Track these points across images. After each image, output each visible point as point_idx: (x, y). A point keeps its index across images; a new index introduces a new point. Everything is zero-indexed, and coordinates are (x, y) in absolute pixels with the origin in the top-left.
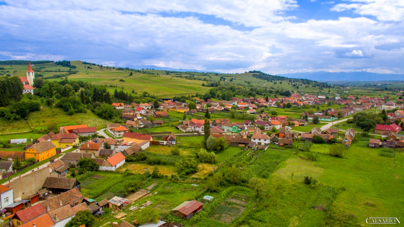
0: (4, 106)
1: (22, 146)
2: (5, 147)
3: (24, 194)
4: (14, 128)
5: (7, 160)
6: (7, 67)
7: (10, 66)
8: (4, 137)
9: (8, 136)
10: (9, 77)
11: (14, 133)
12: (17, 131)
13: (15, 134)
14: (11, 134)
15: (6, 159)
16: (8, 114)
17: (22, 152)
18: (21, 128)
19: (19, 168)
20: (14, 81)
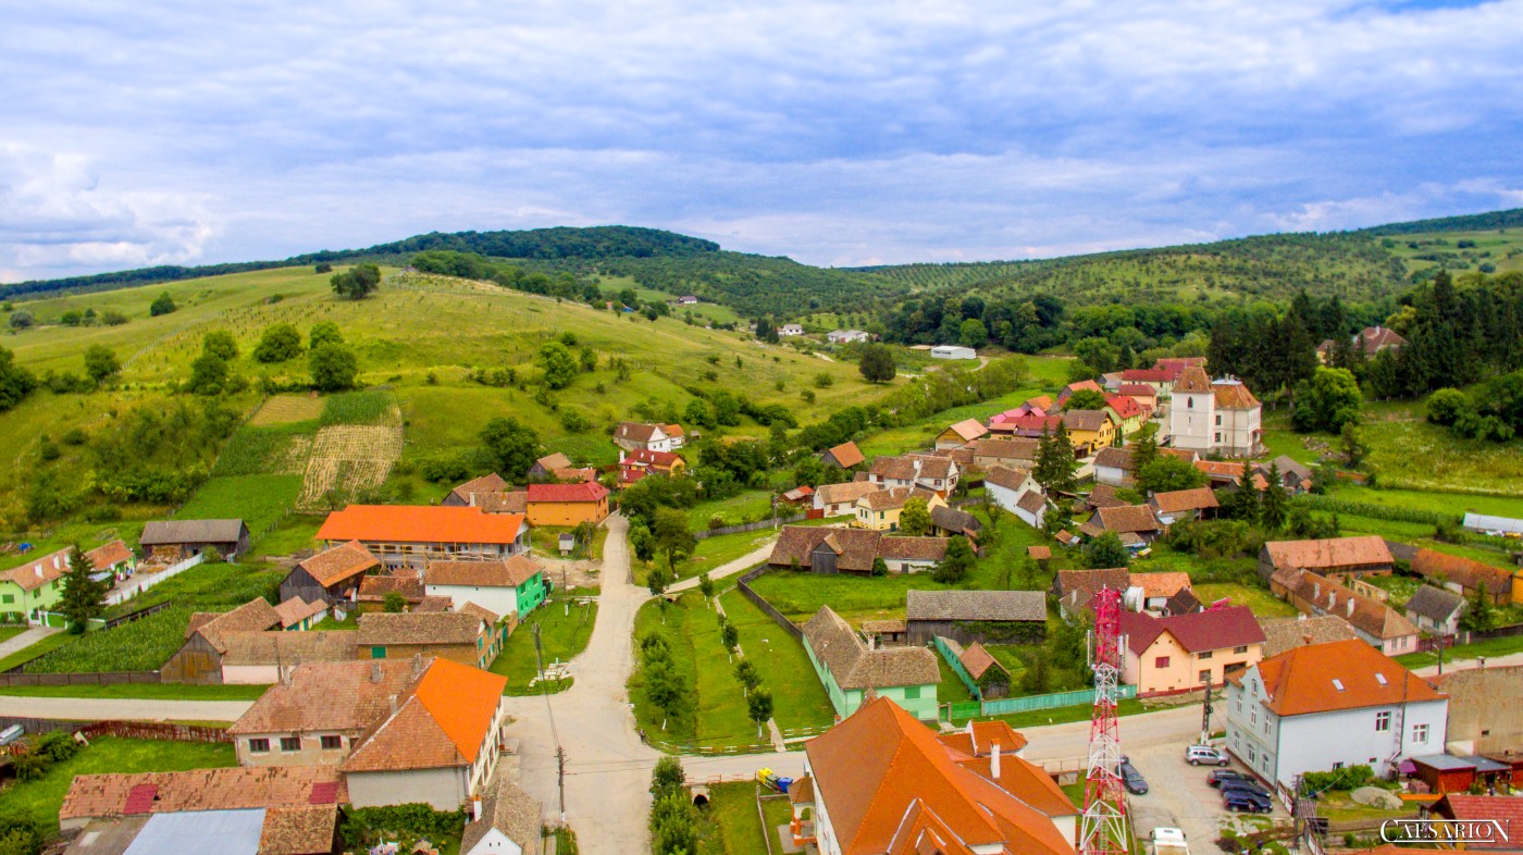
0: (1457, 386)
1: (1504, 548)
2: (1440, 535)
3: (1486, 737)
4: (1483, 470)
5: (1442, 588)
6: (1481, 236)
7: (1496, 231)
8: (1441, 501)
9: (1458, 498)
10: (1490, 276)
11: (1481, 490)
12: (1494, 486)
13: (1487, 495)
14: (1468, 493)
15: (1436, 581)
16: (1470, 416)
17: (1504, 569)
18: (1511, 476)
19: (1483, 629)
20: (1507, 290)
